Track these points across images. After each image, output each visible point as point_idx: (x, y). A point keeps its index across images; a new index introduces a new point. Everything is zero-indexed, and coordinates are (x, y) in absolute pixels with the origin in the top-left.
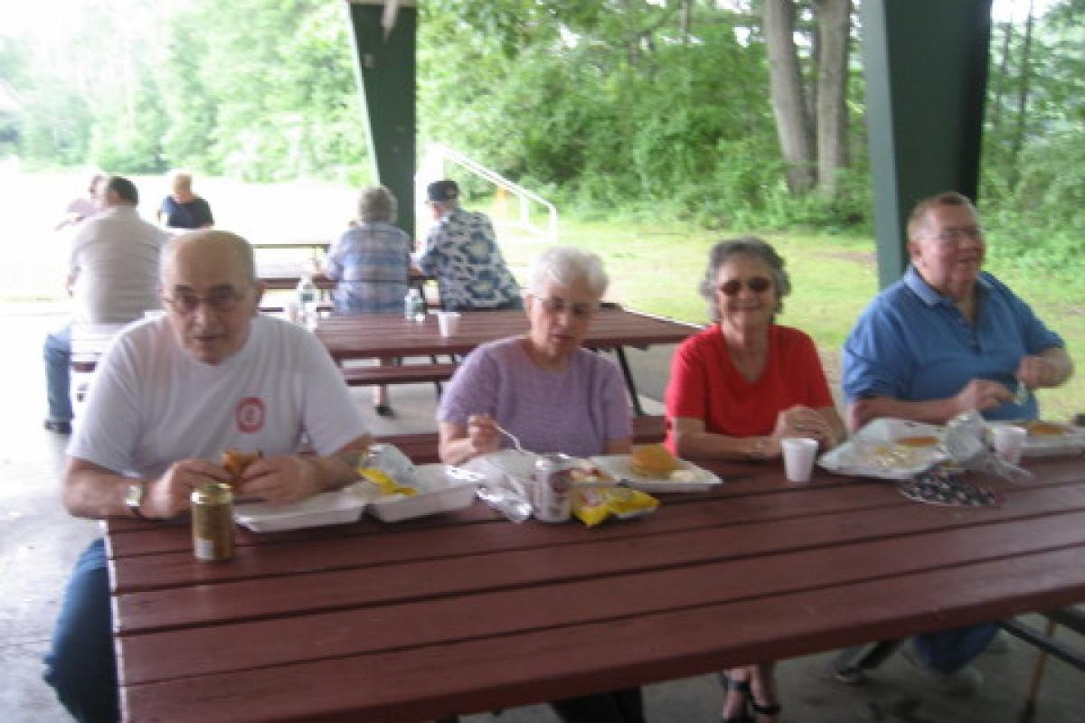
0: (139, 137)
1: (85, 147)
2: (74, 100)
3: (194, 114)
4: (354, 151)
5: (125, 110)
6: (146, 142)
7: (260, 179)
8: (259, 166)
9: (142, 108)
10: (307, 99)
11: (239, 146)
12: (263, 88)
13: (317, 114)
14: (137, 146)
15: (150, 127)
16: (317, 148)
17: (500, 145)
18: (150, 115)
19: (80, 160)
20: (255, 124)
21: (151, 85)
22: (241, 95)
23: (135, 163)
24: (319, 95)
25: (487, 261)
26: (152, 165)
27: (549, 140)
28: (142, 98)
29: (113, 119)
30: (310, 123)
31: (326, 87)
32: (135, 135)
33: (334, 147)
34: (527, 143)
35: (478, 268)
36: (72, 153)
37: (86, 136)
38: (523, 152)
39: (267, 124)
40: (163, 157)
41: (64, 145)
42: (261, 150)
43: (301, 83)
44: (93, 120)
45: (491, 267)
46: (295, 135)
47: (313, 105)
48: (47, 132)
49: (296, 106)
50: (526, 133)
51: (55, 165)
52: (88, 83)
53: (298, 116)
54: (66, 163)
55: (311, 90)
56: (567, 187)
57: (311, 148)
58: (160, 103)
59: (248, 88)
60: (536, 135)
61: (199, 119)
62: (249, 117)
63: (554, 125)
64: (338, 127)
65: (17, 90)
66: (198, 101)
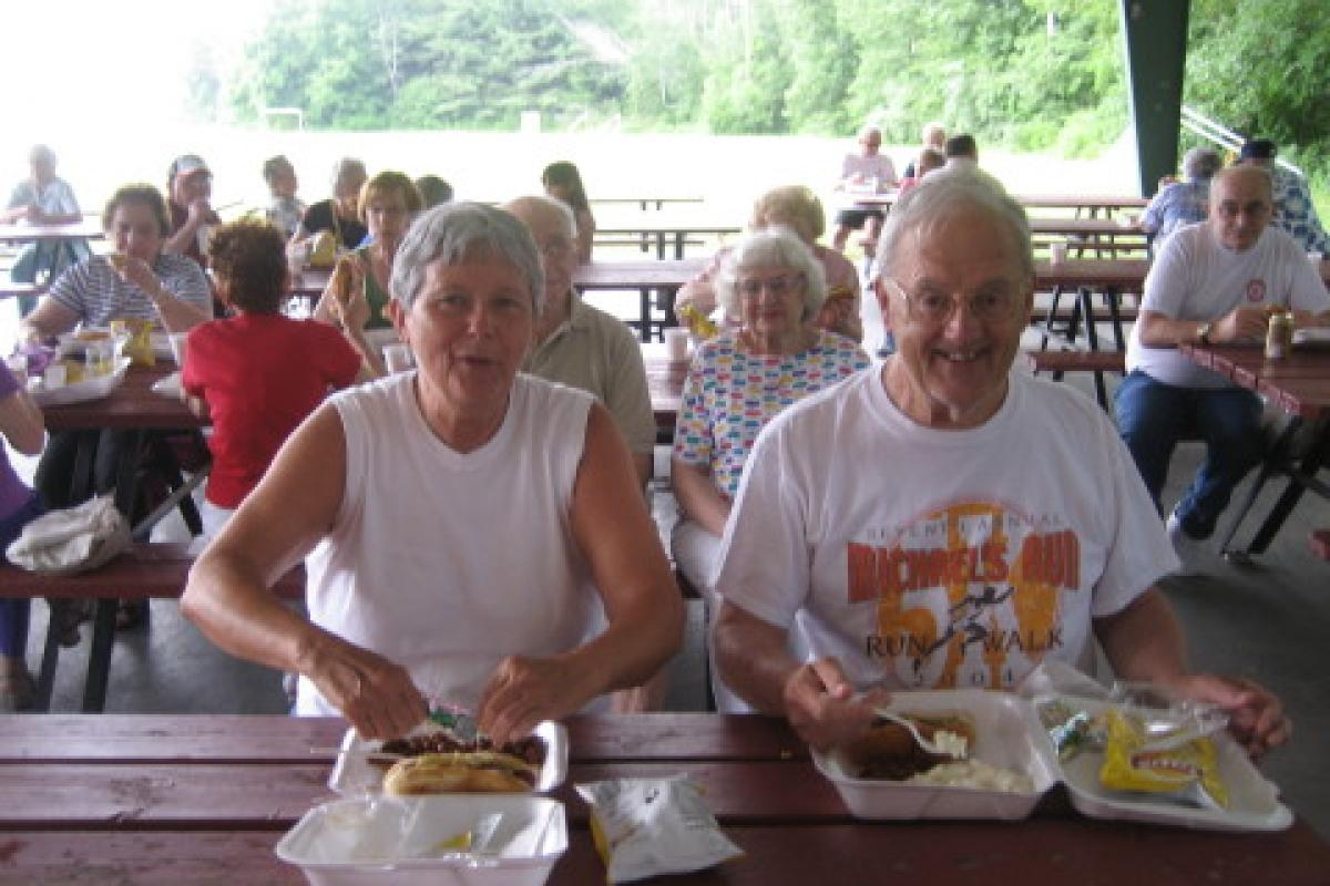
0: (756, 90)
1: (695, 103)
2: (684, 49)
3: (823, 62)
4: (1025, 106)
5: (742, 59)
6: (764, 96)
7: (906, 140)
8: (907, 124)
9: (761, 57)
10: (969, 42)
11: (882, 100)
12: (916, 31)
13: (981, 62)
14: (753, 101)
15: (768, 79)
16: (979, 103)
17: (1229, 99)
18: (770, 64)
19: (688, 118)
20: (903, 75)
21: (772, 28)
22: (886, 39)
23: (750, 121)
24: (983, 39)
25: (1304, 216)
26: (769, 123)
27: (1289, 90)
28: (761, 45)
29: (729, 70)
30: (973, 73)
31: (991, 28)
32: (751, 88)
33: (1000, 101)
34: (1262, 95)
35: (1294, 224)
36: (681, 109)
37: (698, 89)
38: (1257, 108)
39: (918, 74)
40: (785, 114)
41: (670, 100)
42: (909, 105)
43: (961, 24)
44: (706, 72)
45: (1308, 222)
46: (954, 86)
47: (977, 50)
48: (654, 85)
49: (955, 52)
50: (1263, 82)
51: (661, 123)
52: (699, 28)
53: (957, 65)
54: (672, 121)
55: (973, 33)
56: (1311, 151)
57: (973, 101)
58: (782, 50)
59: (897, 32)
60: (1274, 86)
61: (829, 70)
62: (897, 67)
63: (1296, 72)
64: (1008, 77)
65: (622, 38)
66: (830, 47)
